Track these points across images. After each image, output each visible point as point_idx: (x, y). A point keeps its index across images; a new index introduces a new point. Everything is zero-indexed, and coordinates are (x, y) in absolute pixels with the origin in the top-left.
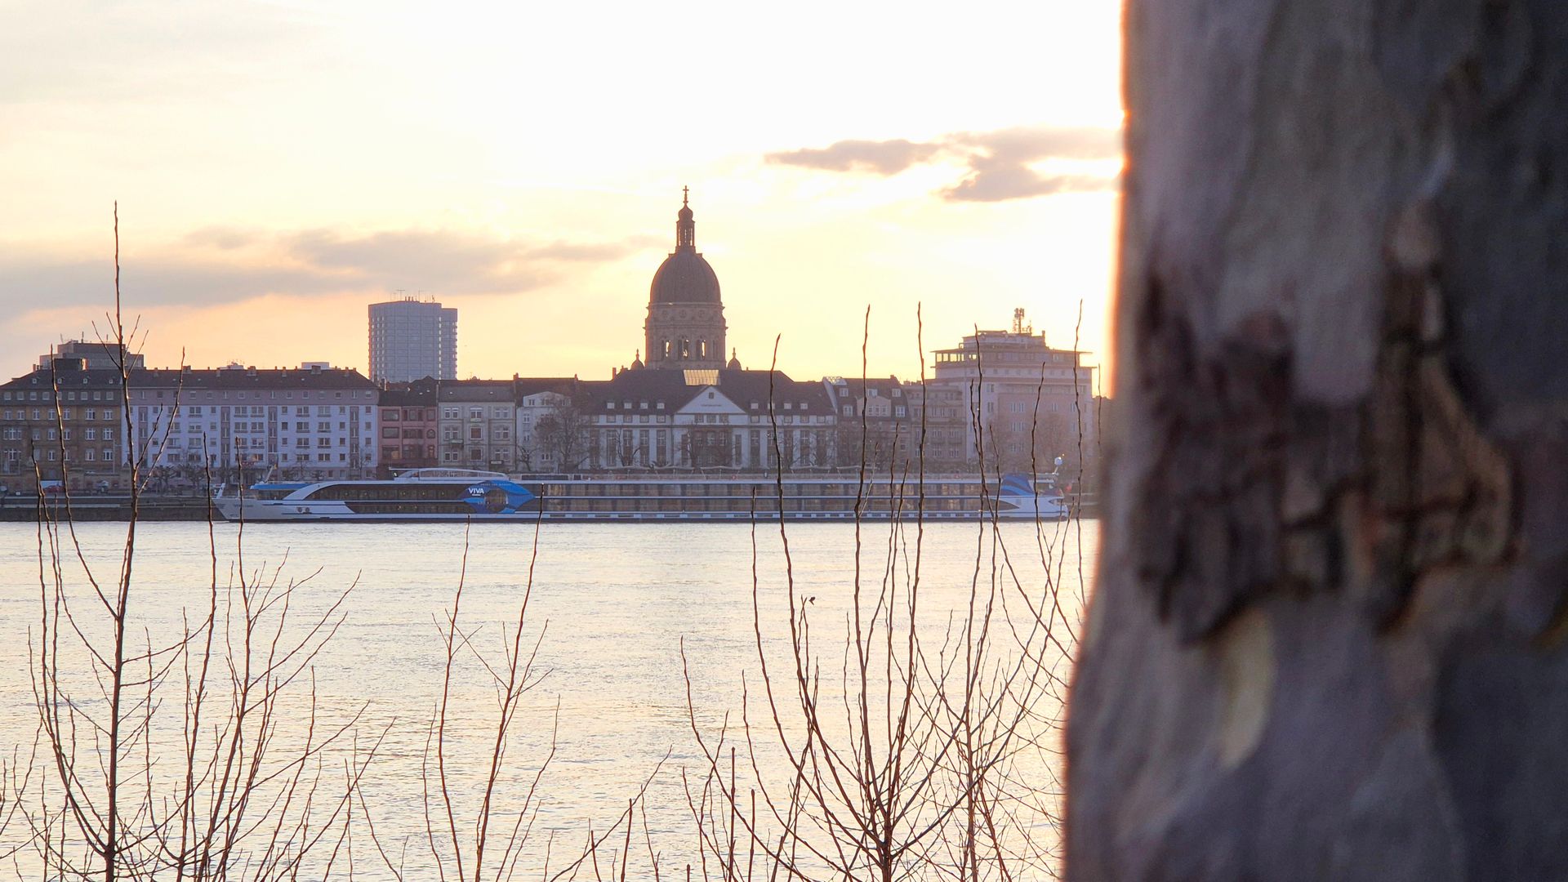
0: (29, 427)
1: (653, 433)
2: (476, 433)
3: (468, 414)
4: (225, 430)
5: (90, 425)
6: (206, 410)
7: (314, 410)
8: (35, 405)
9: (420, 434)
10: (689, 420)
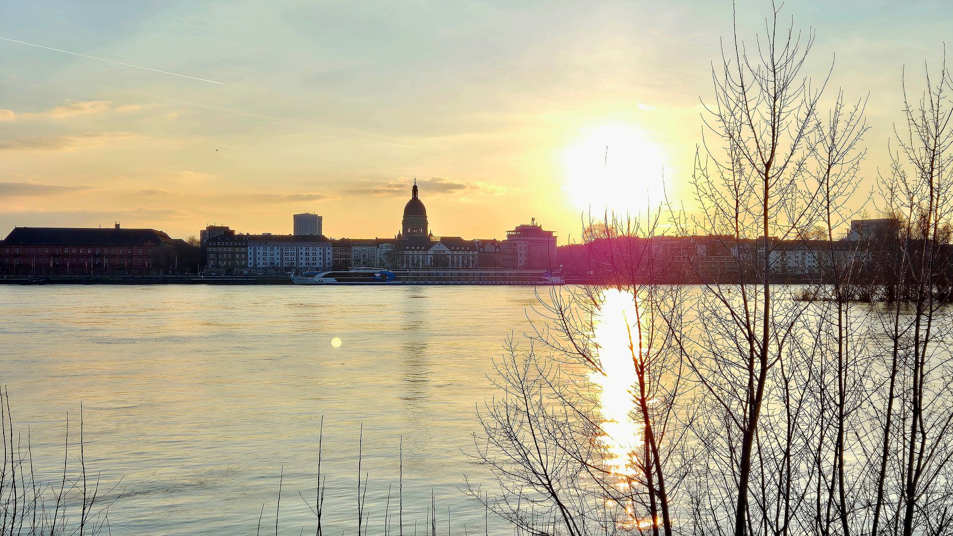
0: (217, 253)
1: (421, 256)
2: (364, 256)
3: (361, 250)
4: (282, 255)
5: (238, 253)
6: (275, 248)
7: (311, 248)
8: (219, 246)
9: (346, 256)
10: (432, 253)
